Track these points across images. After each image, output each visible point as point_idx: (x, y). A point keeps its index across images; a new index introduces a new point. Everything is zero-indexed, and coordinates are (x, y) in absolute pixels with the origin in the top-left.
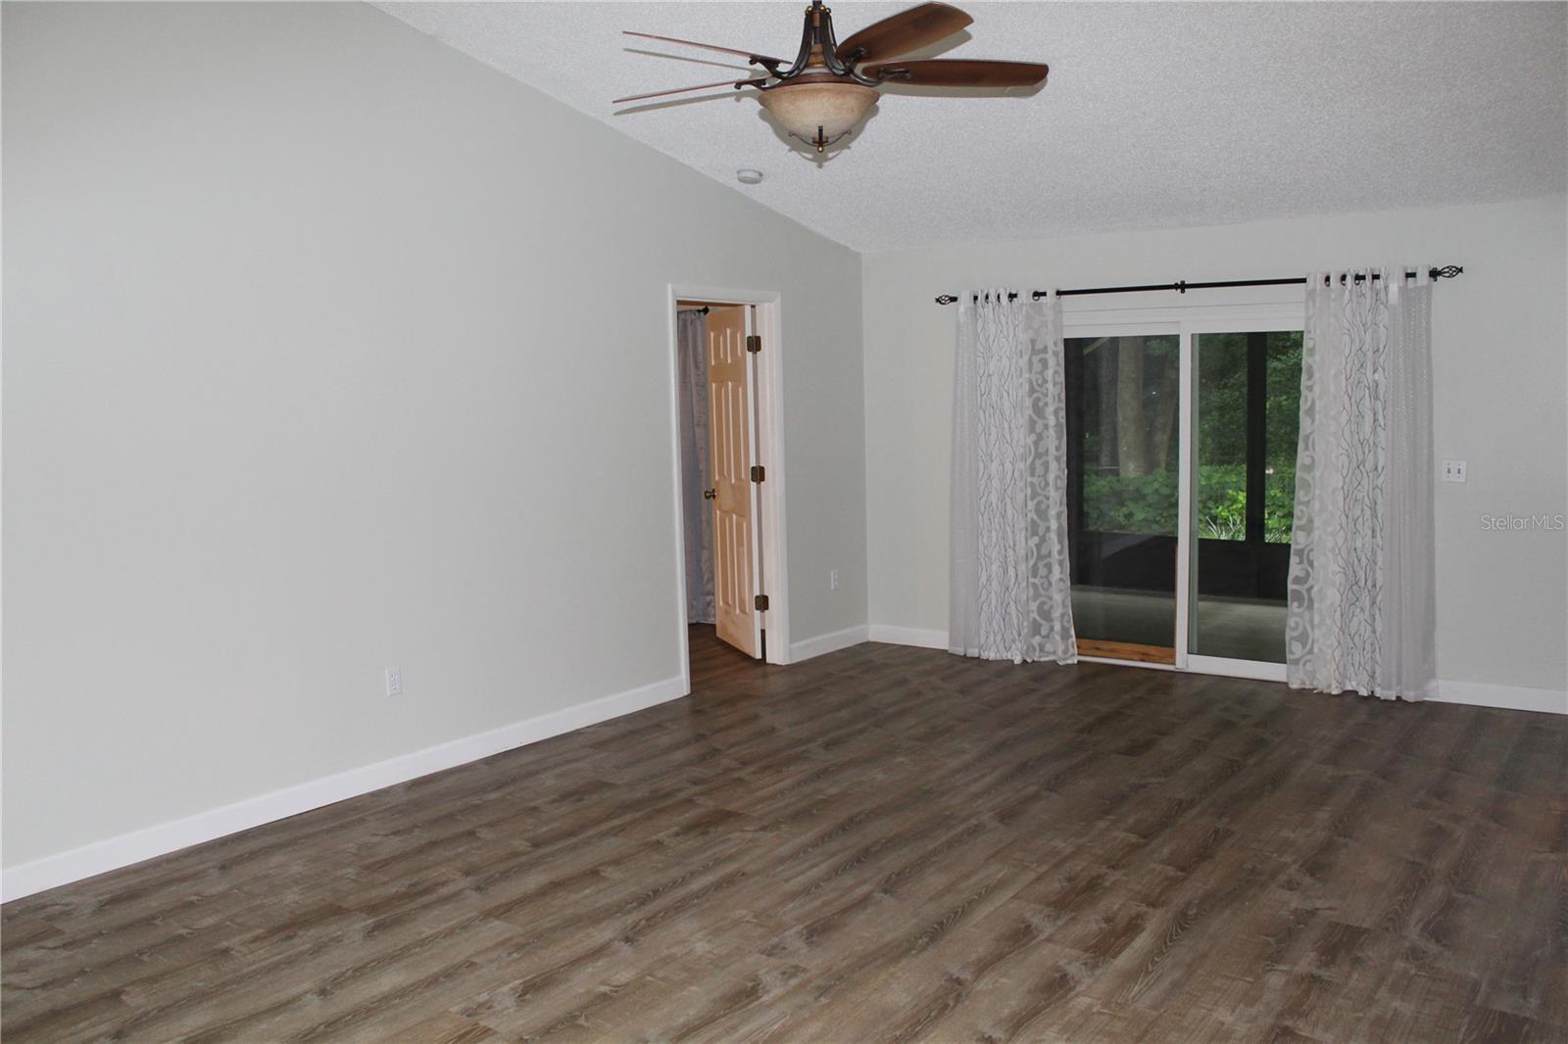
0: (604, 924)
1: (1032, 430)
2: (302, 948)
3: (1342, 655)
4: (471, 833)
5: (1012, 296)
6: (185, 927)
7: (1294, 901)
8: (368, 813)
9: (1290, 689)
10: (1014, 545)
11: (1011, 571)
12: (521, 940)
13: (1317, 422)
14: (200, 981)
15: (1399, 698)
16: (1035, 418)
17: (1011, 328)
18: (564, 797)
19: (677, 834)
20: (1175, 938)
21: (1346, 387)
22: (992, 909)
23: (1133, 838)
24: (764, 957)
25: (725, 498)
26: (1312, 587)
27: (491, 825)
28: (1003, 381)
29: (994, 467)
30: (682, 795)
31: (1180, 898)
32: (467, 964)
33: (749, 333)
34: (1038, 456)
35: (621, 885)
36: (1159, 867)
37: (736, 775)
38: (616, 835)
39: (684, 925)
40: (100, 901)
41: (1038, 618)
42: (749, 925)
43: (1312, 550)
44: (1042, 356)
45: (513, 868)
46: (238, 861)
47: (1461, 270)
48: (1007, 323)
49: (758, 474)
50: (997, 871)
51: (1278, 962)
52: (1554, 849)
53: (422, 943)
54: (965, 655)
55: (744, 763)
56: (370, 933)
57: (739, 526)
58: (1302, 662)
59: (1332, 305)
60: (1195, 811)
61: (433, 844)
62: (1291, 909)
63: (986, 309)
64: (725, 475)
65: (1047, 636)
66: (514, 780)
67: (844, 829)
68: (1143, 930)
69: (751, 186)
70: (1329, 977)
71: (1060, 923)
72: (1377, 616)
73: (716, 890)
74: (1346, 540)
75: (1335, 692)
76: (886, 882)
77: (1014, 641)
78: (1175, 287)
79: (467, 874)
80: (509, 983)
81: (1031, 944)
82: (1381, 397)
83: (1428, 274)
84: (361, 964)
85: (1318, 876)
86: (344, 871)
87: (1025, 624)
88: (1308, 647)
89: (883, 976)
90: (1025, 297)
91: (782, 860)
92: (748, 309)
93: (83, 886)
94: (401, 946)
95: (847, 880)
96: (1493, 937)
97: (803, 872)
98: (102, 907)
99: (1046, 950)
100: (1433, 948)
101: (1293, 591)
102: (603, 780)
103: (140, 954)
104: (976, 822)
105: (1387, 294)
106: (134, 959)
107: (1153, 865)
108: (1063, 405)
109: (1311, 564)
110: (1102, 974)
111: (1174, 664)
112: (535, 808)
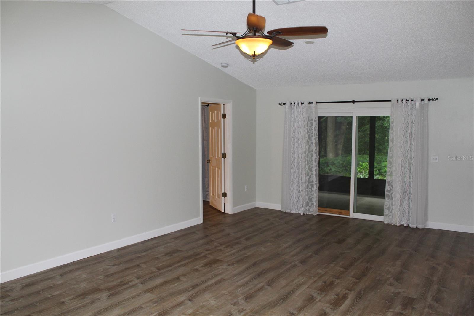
0: (182, 295)
1: (308, 144)
2: (88, 302)
3: (400, 214)
4: (138, 266)
5: (302, 103)
6: (50, 295)
7: (392, 289)
8: (105, 259)
9: (384, 223)
10: (302, 179)
11: (300, 186)
12: (156, 300)
13: (394, 143)
14: (56, 312)
15: (416, 227)
16: (309, 141)
17: (302, 113)
18: (166, 254)
19: (202, 267)
20: (358, 301)
21: (403, 133)
22: (301, 291)
23: (342, 269)
24: (233, 306)
25: (213, 163)
26: (392, 193)
27: (144, 263)
28: (299, 129)
29: (296, 155)
30: (203, 254)
31: (358, 288)
32: (140, 307)
33: (222, 113)
34: (309, 152)
35: (186, 282)
36: (351, 278)
37: (219, 248)
38: (183, 267)
39: (207, 296)
40: (22, 286)
41: (308, 201)
42: (227, 296)
43: (392, 182)
44: (311, 122)
45: (153, 276)
46: (66, 273)
47: (437, 99)
48: (301, 111)
49: (224, 156)
50: (301, 279)
51: (390, 308)
52: (468, 274)
53: (125, 300)
54: (286, 212)
55: (221, 244)
56: (109, 297)
57: (218, 172)
58: (388, 216)
59: (399, 108)
60: (359, 261)
61: (127, 269)
62: (392, 292)
63: (294, 107)
64: (214, 156)
65: (311, 207)
66: (150, 249)
67: (254, 266)
68: (348, 298)
69: (224, 68)
70: (406, 313)
71: (322, 296)
72: (411, 202)
73: (216, 284)
74: (402, 179)
75: (398, 225)
76: (268, 282)
77: (301, 208)
78: (352, 102)
79: (138, 278)
80: (154, 313)
81: (314, 302)
82: (413, 136)
83: (428, 100)
84: (106, 307)
85: (399, 282)
86: (99, 277)
87: (304, 203)
88: (390, 211)
89: (270, 312)
90: (306, 104)
91: (235, 275)
92: (222, 105)
93: (16, 281)
94: (119, 301)
95: (256, 282)
96: (454, 301)
97: (242, 279)
98: (23, 288)
99: (319, 304)
100: (436, 305)
101: (386, 194)
102: (178, 249)
103: (36, 303)
104: (294, 264)
105: (415, 106)
106: (34, 305)
107: (349, 278)
108: (318, 137)
109: (392, 186)
110: (337, 312)
111: (349, 215)
112: (158, 258)
